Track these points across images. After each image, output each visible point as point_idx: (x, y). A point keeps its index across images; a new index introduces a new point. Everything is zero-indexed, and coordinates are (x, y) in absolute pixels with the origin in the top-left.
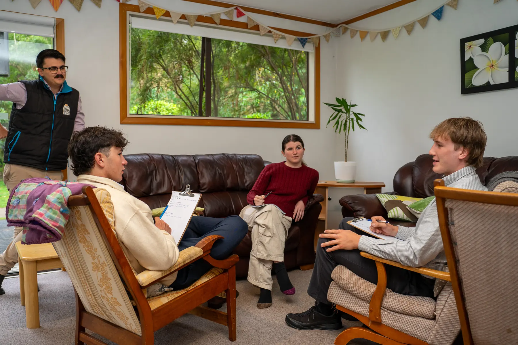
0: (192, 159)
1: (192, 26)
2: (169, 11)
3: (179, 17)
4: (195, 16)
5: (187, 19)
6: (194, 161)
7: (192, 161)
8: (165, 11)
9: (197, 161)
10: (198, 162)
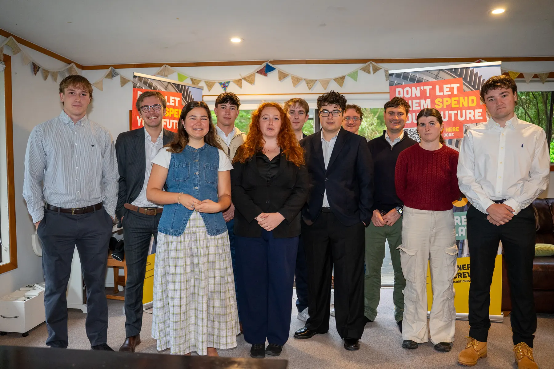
0: (545, 202)
1: (543, 83)
2: (523, 73)
3: (532, 77)
4: (547, 74)
5: (539, 77)
6: (547, 204)
7: (546, 204)
8: (518, 74)
9: (550, 204)
10: (552, 206)
